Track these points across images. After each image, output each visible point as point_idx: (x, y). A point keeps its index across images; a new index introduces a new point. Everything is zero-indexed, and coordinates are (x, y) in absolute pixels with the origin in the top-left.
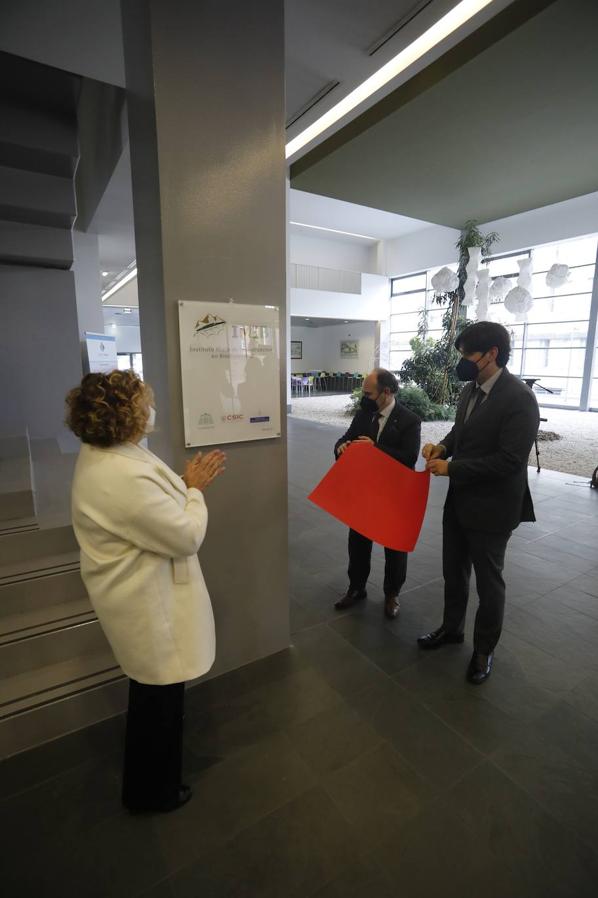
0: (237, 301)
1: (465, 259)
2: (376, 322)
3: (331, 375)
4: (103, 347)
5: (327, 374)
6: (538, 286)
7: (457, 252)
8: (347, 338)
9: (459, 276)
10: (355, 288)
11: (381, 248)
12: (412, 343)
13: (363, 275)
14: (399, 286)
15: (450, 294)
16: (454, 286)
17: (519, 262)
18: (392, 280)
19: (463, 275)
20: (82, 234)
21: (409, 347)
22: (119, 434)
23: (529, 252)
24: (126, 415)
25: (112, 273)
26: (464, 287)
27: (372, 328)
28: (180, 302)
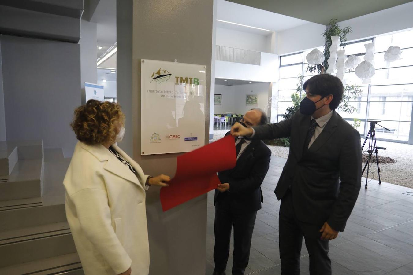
0: (179, 61)
1: (329, 43)
2: (270, 83)
3: (240, 116)
4: (95, 92)
5: (237, 115)
6: (378, 61)
7: (324, 39)
8: (249, 93)
9: (325, 55)
10: (257, 62)
11: (274, 37)
12: (293, 97)
13: (262, 53)
14: (285, 61)
15: (319, 66)
16: (321, 60)
17: (365, 45)
18: (281, 57)
19: (327, 54)
20: (87, 22)
21: (291, 100)
22: (97, 138)
23: (372, 39)
24: (104, 129)
25: (104, 47)
26: (328, 61)
27: (267, 87)
28: (142, 60)
